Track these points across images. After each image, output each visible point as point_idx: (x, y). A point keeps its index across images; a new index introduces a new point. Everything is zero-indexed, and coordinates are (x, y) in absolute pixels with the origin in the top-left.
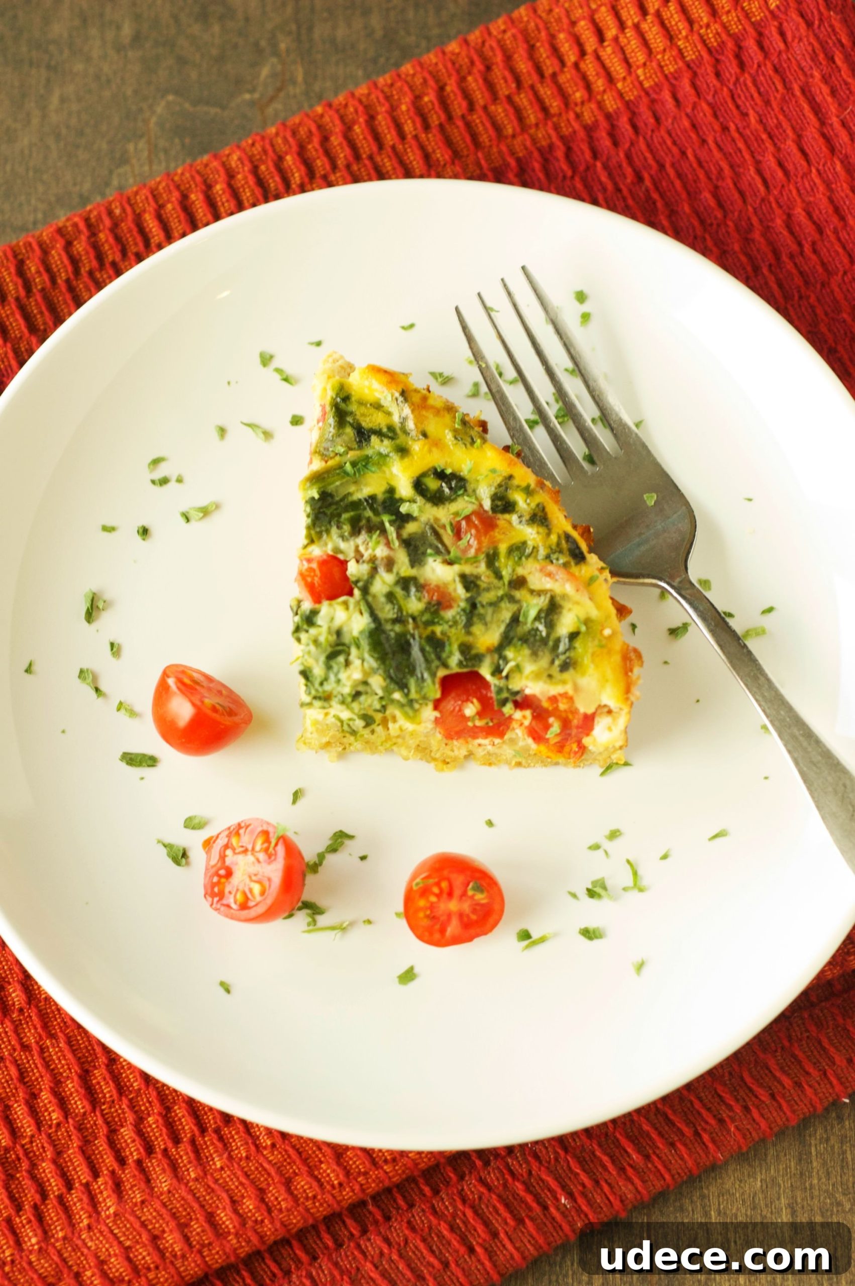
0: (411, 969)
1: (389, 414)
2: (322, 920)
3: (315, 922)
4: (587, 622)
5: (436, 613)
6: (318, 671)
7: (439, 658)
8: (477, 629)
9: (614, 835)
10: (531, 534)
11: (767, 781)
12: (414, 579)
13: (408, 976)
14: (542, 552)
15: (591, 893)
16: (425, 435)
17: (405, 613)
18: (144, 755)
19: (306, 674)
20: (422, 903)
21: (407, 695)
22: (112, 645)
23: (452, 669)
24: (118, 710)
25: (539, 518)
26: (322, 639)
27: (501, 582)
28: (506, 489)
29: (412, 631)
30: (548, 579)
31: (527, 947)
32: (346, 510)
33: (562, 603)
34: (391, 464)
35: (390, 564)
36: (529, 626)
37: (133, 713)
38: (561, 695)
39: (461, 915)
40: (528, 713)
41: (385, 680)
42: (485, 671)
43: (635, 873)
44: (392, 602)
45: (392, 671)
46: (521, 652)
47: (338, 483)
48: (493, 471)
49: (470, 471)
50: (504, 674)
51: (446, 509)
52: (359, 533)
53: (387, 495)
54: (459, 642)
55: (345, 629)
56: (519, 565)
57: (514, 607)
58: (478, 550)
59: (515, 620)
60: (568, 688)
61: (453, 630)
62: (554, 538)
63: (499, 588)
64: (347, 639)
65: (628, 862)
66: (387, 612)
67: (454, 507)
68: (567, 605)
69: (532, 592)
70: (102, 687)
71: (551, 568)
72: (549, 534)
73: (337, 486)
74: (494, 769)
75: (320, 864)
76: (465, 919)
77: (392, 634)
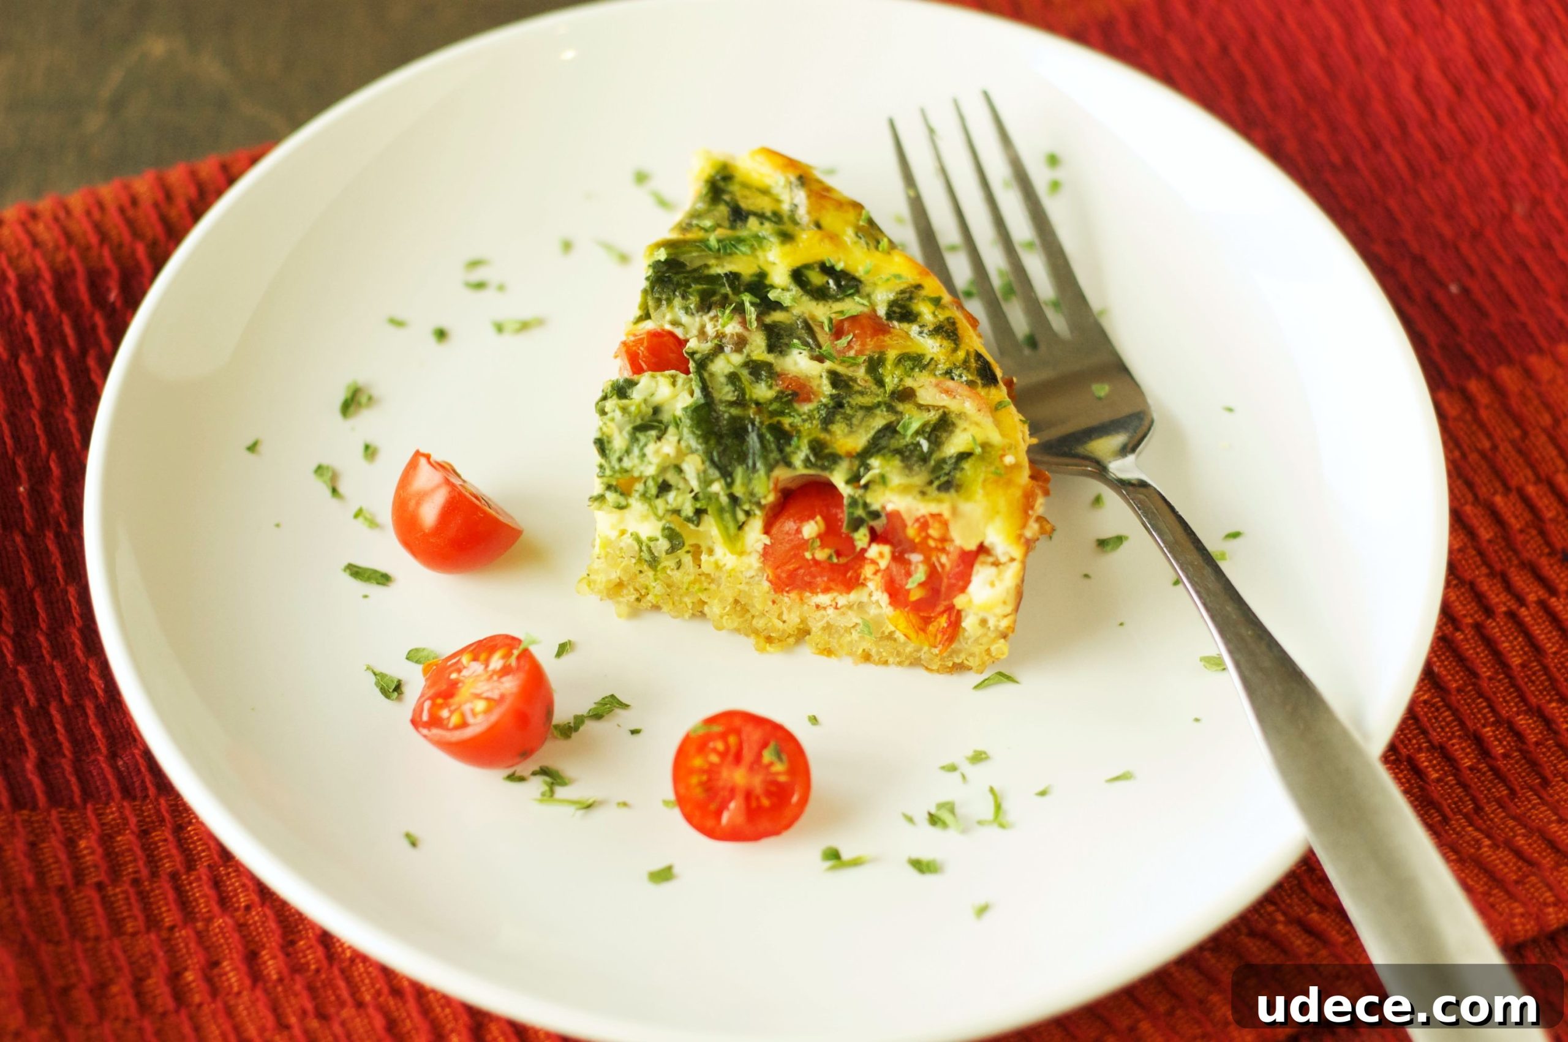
0: (669, 869)
1: (778, 201)
2: (561, 792)
3: (552, 792)
4: (985, 446)
5: (789, 403)
6: (619, 442)
7: (781, 450)
8: (839, 428)
9: (979, 757)
10: (932, 347)
11: (1196, 724)
12: (769, 366)
13: (664, 875)
14: (942, 367)
15: (934, 820)
16: (818, 226)
17: (747, 397)
18: (375, 572)
19: (602, 445)
20: (698, 762)
21: (730, 485)
22: (367, 447)
23: (795, 468)
24: (356, 516)
25: (947, 331)
26: (633, 409)
27: (882, 390)
28: (911, 298)
29: (752, 416)
30: (943, 395)
31: (832, 868)
32: (697, 280)
33: (956, 421)
34: (767, 248)
35: (740, 343)
36: (908, 439)
37: (373, 524)
38: (933, 515)
39: (748, 795)
40: (886, 549)
41: (703, 462)
42: (838, 478)
43: (998, 807)
44: (733, 384)
45: (715, 454)
46: (891, 463)
47: (695, 254)
48: (898, 276)
49: (868, 272)
50: (863, 482)
51: (827, 307)
52: (709, 309)
53: (756, 279)
54: (811, 438)
55: (666, 408)
56: (909, 376)
57: (892, 418)
58: (860, 352)
59: (890, 430)
60: (944, 509)
61: (807, 425)
62: (961, 354)
63: (878, 396)
64: (666, 417)
65: (992, 790)
66: (726, 393)
67: (837, 306)
68: (961, 424)
69: (920, 407)
70: (342, 488)
71: (950, 384)
72: (955, 350)
73: (694, 257)
74: (833, 660)
75: (576, 728)
76: (754, 804)
77: (726, 416)
